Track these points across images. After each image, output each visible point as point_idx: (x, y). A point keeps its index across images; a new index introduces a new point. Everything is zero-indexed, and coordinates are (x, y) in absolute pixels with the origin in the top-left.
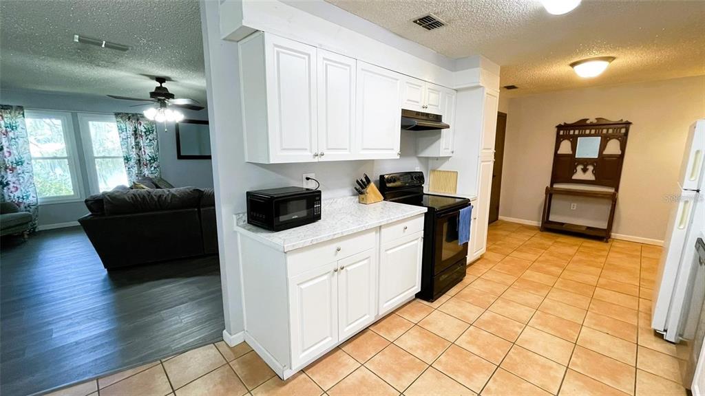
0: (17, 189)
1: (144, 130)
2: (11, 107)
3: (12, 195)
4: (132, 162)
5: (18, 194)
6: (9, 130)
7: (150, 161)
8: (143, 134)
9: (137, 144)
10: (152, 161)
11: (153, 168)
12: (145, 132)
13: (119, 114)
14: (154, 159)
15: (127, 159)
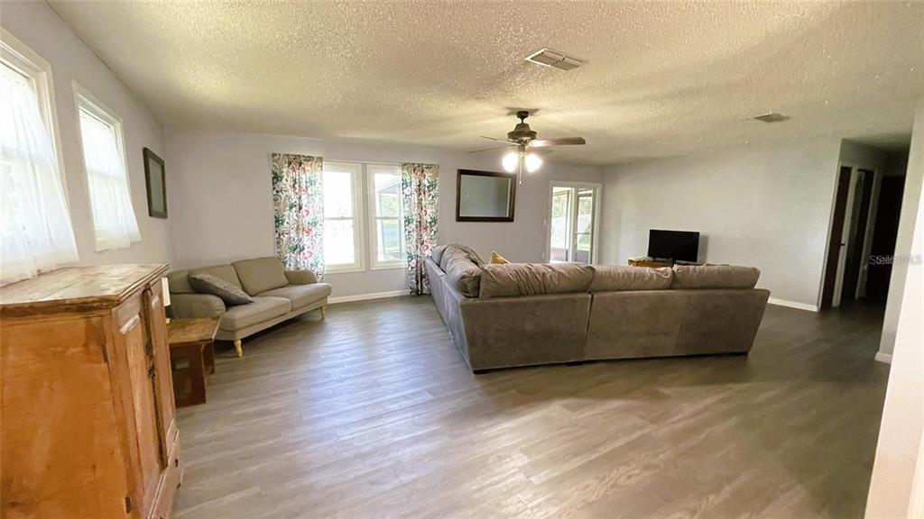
0: (311, 254)
1: (428, 185)
2: (313, 158)
3: (306, 261)
4: (413, 226)
5: (311, 260)
6: (308, 184)
7: (430, 223)
8: (426, 189)
9: (420, 203)
10: (433, 224)
11: (433, 233)
12: (428, 187)
13: (406, 164)
14: (434, 221)
15: (408, 221)
